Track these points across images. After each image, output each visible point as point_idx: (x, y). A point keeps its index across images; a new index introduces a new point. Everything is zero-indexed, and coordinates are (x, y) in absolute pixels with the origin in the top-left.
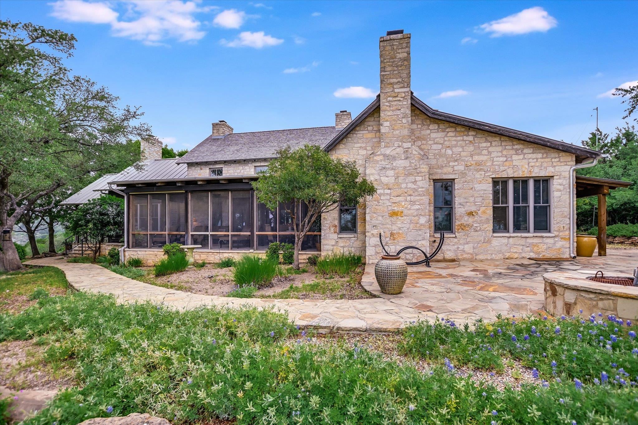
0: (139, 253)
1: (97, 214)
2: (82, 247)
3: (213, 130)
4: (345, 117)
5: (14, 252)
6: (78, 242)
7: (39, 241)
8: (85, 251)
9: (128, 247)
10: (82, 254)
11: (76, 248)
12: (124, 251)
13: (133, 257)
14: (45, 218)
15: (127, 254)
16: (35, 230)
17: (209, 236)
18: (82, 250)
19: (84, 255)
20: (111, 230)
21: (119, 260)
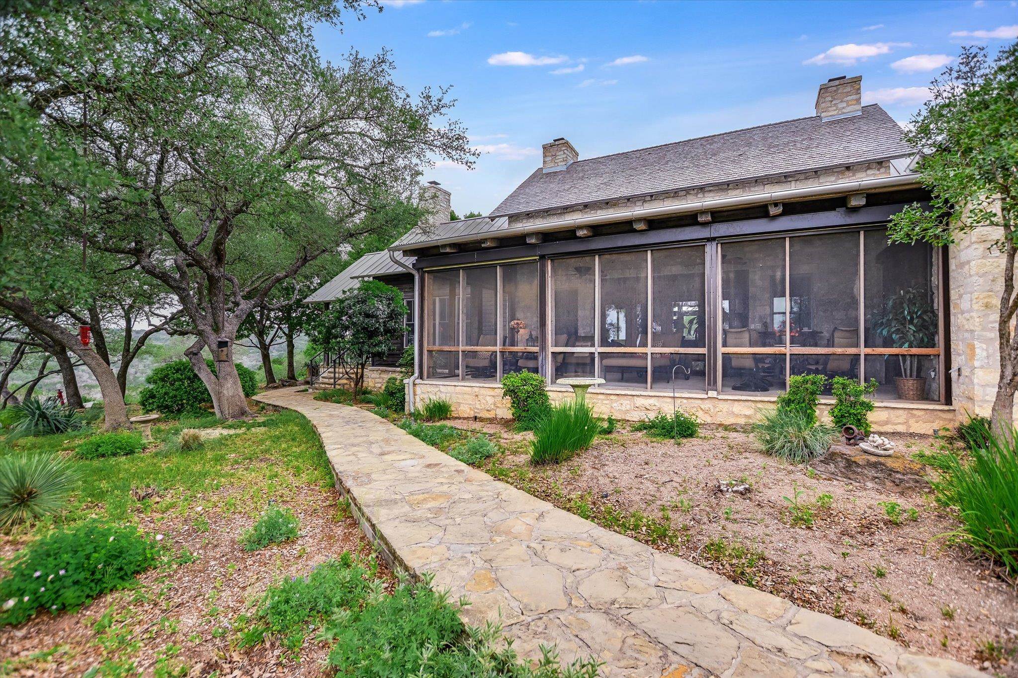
0: (443, 389)
1: (360, 314)
2: (335, 373)
3: (545, 156)
4: (848, 89)
5: (235, 383)
6: (328, 365)
7: (275, 362)
8: (339, 379)
9: (421, 377)
10: (335, 384)
11: (325, 373)
12: (414, 385)
13: (433, 397)
14: (283, 326)
15: (418, 390)
16: (270, 345)
17: (596, 355)
18: (335, 378)
19: (338, 387)
20: (380, 342)
21: (403, 402)
